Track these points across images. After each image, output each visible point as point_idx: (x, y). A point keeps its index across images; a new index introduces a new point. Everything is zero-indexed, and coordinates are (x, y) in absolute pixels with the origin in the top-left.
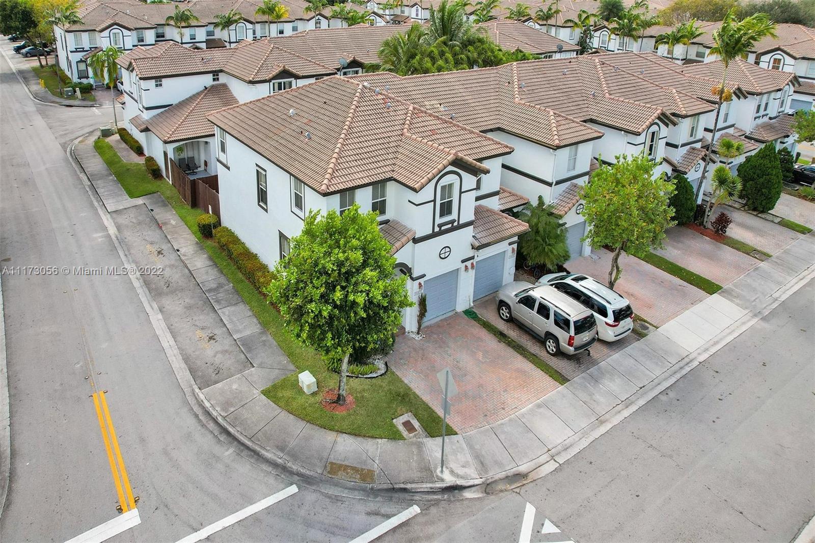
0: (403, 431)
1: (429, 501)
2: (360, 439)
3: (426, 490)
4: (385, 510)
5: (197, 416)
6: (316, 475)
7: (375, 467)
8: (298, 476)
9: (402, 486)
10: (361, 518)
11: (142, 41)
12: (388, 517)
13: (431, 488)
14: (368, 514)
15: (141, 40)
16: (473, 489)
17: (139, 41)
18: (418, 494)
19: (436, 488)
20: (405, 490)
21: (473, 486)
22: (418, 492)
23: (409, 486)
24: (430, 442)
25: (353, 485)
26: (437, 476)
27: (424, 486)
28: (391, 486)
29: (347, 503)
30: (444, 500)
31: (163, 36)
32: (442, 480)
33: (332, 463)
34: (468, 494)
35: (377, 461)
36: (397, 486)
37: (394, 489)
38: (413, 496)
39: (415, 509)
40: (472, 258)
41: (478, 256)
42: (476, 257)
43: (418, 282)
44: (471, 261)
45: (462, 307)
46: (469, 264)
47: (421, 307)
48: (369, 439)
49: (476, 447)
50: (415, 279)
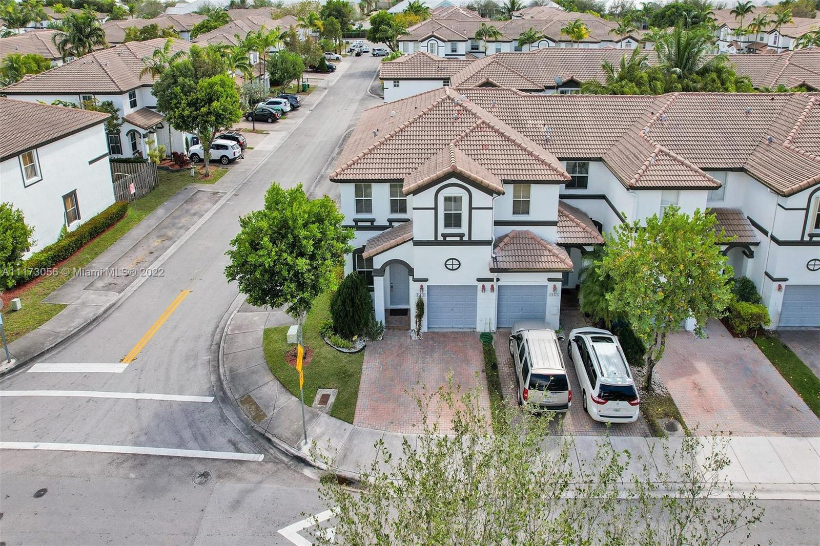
0: (317, 400)
1: (276, 458)
2: (283, 389)
3: (282, 449)
4: (242, 445)
5: (217, 327)
6: (232, 398)
7: (269, 415)
8: (223, 394)
9: (270, 436)
10: (223, 440)
11: (456, 51)
12: (238, 450)
13: (286, 450)
14: (230, 441)
15: (454, 50)
16: (316, 471)
17: (453, 51)
18: (276, 450)
19: (290, 452)
20: (269, 440)
21: (318, 468)
22: (277, 448)
23: (274, 439)
24: (325, 418)
25: (245, 418)
26: (299, 444)
27: (283, 445)
28: (263, 432)
29: (227, 426)
30: (286, 464)
31: (477, 49)
32: (299, 449)
33: (249, 396)
34: (307, 472)
35: (275, 411)
36: (267, 435)
37: (264, 435)
38: (271, 448)
39: (261, 457)
40: (492, 280)
41: (498, 280)
42: (495, 280)
43: (420, 284)
44: (490, 283)
45: (481, 328)
46: (488, 285)
47: (418, 309)
48: (289, 393)
49: (354, 442)
50: (415, 280)
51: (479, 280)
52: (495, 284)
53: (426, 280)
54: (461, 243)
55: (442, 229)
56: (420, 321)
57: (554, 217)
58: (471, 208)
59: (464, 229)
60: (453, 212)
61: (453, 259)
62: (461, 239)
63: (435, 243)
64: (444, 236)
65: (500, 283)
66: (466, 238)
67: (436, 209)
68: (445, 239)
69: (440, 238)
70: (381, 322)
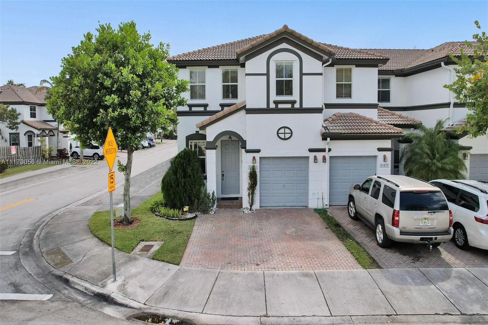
0: (137, 249)
1: (68, 297)
2: (100, 243)
4: (26, 287)
6: (37, 252)
7: (78, 261)
8: (29, 249)
9: (69, 277)
12: (19, 291)
14: (11, 284)
18: (72, 290)
19: (89, 291)
20: (67, 282)
21: (126, 306)
22: (74, 288)
23: (73, 280)
24: (144, 261)
25: (44, 265)
26: (105, 282)
27: (82, 284)
28: (61, 274)
32: (103, 287)
33: (59, 249)
35: (84, 258)
36: (65, 276)
37: (61, 277)
40: (323, 150)
41: (330, 150)
42: (327, 150)
43: (252, 155)
44: (322, 154)
45: (313, 204)
46: (320, 155)
47: (251, 179)
48: (106, 245)
49: (180, 280)
50: (248, 151)
51: (311, 150)
52: (327, 155)
53: (258, 151)
54: (293, 111)
55: (274, 97)
56: (253, 193)
57: (375, 101)
58: (302, 74)
59: (295, 96)
60: (284, 79)
61: (285, 127)
62: (293, 106)
63: (267, 111)
64: (276, 103)
65: (332, 154)
66: (297, 106)
67: (268, 74)
68: (277, 106)
69: (272, 106)
70: (213, 194)
